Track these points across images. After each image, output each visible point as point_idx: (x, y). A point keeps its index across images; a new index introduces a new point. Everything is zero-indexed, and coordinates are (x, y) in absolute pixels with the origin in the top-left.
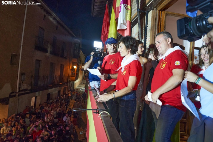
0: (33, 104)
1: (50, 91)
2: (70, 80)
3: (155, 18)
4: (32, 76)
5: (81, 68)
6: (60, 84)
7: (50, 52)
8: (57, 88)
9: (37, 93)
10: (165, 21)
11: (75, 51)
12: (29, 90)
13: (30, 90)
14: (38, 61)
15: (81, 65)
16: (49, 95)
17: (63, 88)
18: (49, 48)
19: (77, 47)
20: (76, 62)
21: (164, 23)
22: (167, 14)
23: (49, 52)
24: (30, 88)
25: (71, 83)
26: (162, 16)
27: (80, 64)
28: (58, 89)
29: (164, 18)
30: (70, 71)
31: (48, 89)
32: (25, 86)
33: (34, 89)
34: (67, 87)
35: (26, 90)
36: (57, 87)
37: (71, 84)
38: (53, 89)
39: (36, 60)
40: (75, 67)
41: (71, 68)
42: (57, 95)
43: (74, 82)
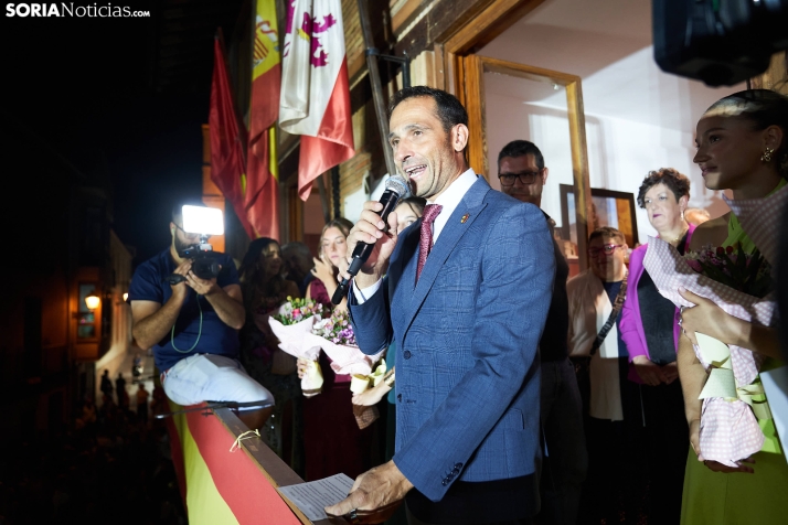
2: (74, 361)
3: (442, 81)
5: (118, 304)
6: (32, 381)
10: (482, 93)
15: (117, 290)
17: (45, 398)
19: (93, 219)
21: (477, 101)
22: (485, 68)
25: (83, 369)
26: (467, 74)
27: (114, 285)
29: (477, 83)
37: (84, 376)
40: (93, 302)
41: (73, 306)
43: (93, 366)
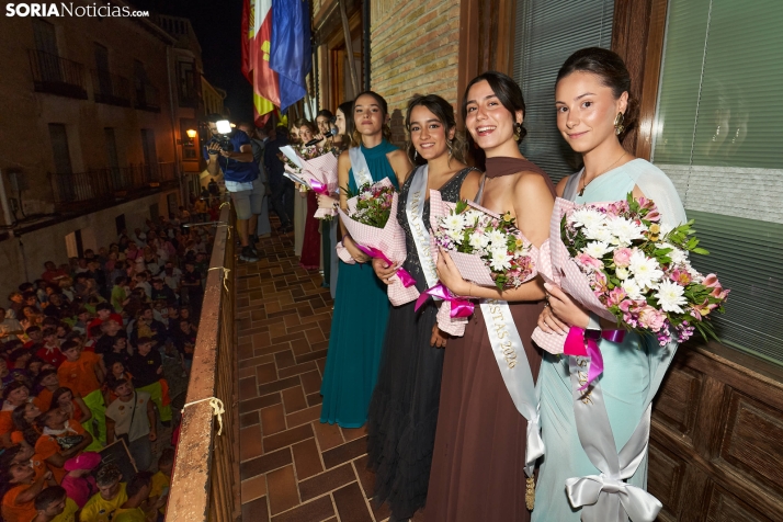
0: (72, 252)
1: (122, 208)
2: (182, 173)
4: (49, 175)
6: (153, 185)
7: (95, 94)
8: (144, 200)
9: (80, 222)
11: (184, 86)
12: (49, 215)
13: (53, 215)
14: (58, 129)
16: (121, 222)
17: (163, 196)
18: (90, 86)
19: (187, 71)
20: (192, 117)
23: (90, 94)
24: (51, 209)
25: (190, 178)
28: (147, 201)
30: (179, 147)
31: (117, 204)
33: (68, 210)
34: (176, 191)
35: (42, 216)
36: (142, 196)
37: (191, 183)
38: (130, 204)
39: (51, 124)
40: (192, 133)
41: (177, 136)
42: (149, 218)
43: (199, 177)
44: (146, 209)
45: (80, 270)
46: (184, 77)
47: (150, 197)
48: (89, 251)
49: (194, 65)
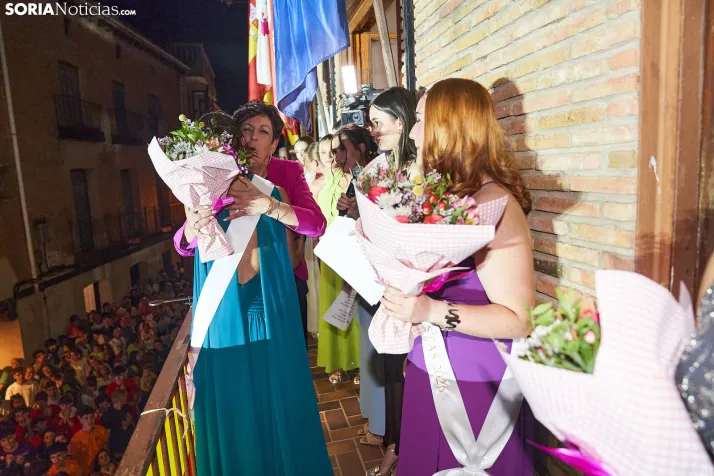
0: (90, 304)
1: (137, 257)
4: (70, 223)
6: (165, 230)
7: (112, 135)
8: (155, 246)
9: (97, 273)
12: (69, 267)
13: (73, 266)
14: (80, 174)
16: (135, 272)
18: (107, 125)
19: (200, 100)
23: (108, 137)
24: (71, 261)
28: (159, 247)
31: (130, 253)
32: (55, 258)
33: (87, 260)
35: (63, 268)
36: (155, 243)
38: (146, 251)
39: (72, 171)
42: (162, 267)
44: (159, 257)
45: (96, 326)
46: (197, 107)
47: (162, 243)
48: (106, 304)
49: (206, 93)
